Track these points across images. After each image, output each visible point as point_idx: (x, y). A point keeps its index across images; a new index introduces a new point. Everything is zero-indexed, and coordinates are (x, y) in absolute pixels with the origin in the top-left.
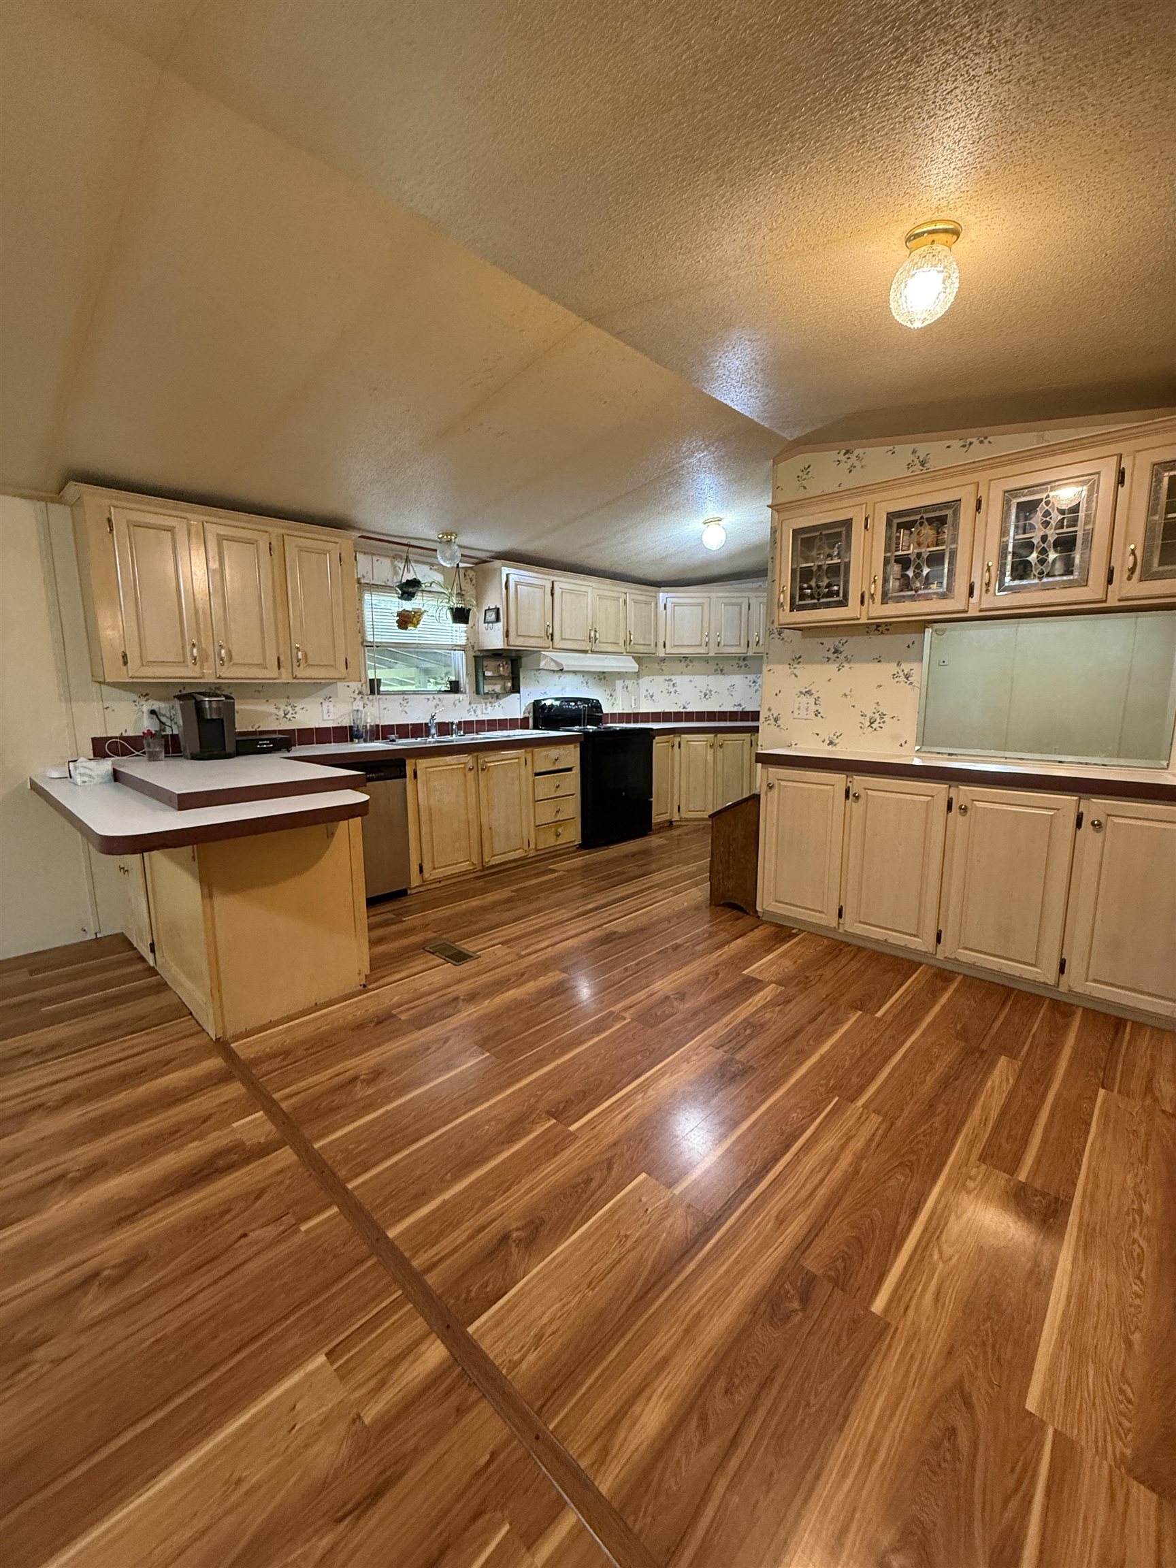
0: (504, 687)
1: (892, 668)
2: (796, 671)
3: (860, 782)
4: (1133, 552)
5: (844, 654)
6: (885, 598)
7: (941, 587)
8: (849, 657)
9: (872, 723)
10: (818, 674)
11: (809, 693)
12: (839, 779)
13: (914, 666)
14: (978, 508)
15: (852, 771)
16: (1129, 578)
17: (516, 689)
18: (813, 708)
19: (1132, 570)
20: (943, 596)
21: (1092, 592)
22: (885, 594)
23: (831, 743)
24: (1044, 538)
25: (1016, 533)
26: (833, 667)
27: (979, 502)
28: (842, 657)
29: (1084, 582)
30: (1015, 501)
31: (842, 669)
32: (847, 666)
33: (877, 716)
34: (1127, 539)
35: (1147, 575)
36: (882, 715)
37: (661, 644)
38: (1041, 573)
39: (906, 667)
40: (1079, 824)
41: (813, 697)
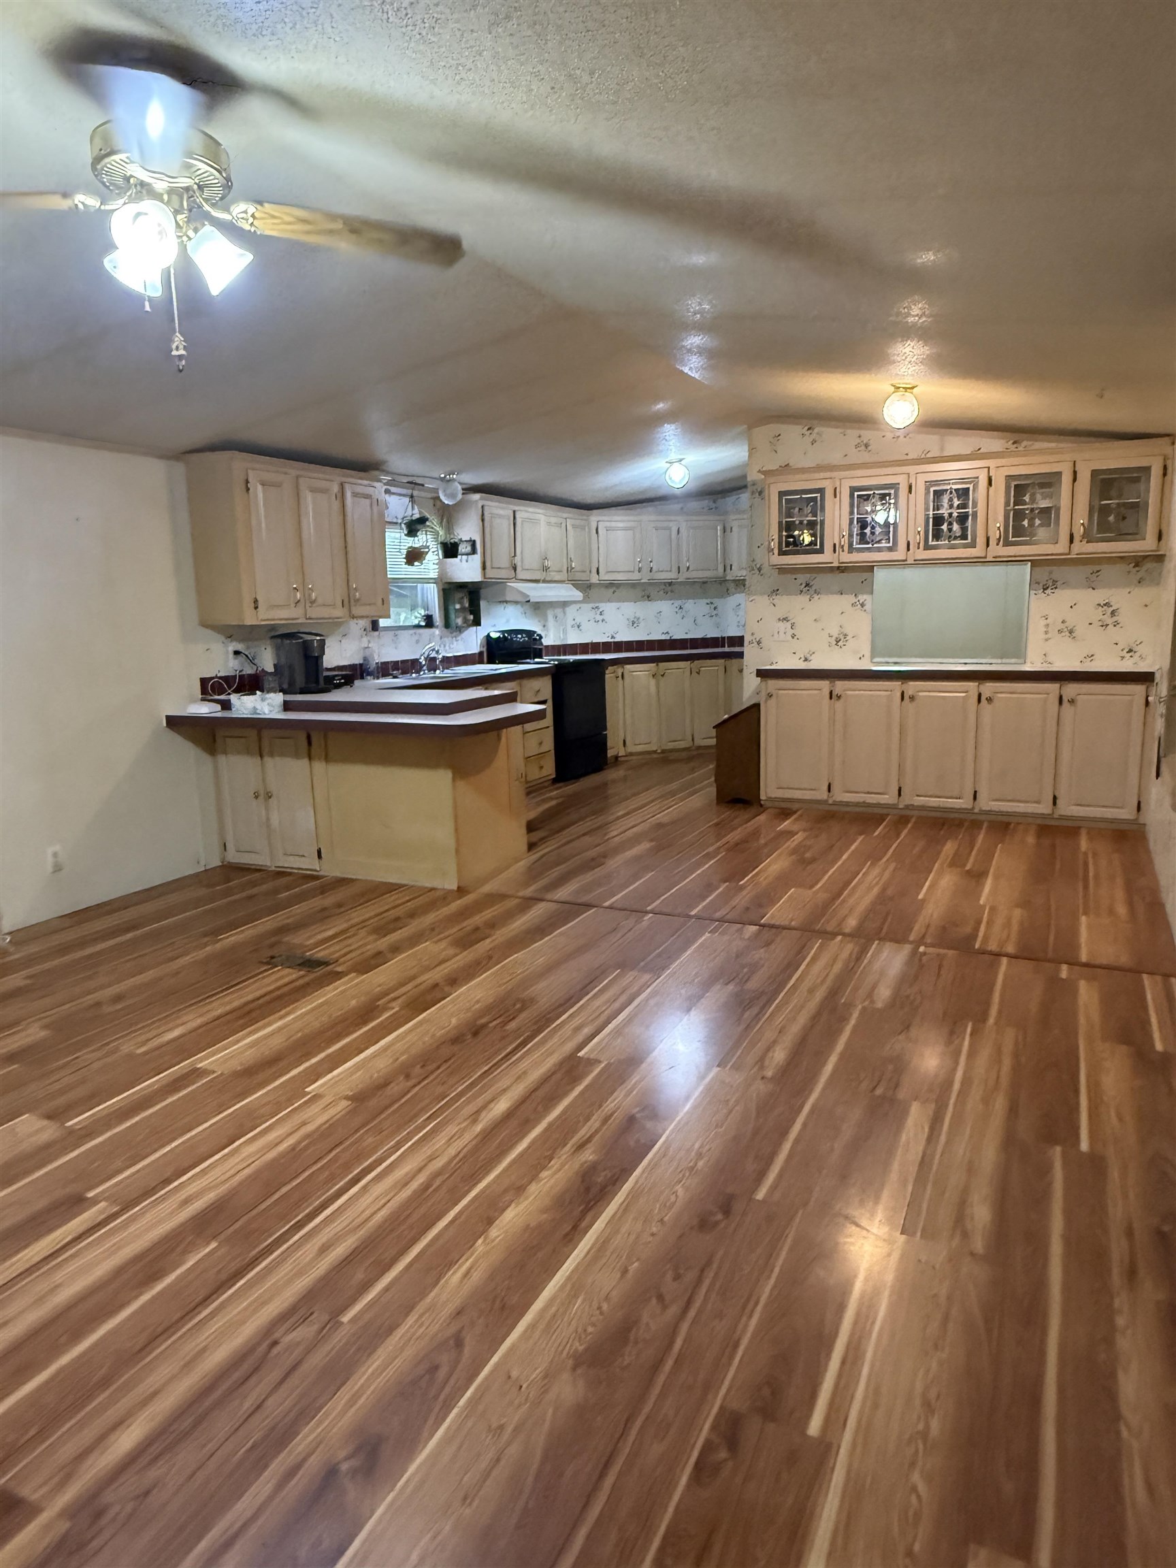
0: (465, 620)
1: (852, 599)
2: (775, 602)
3: (840, 686)
4: (999, 528)
5: (814, 588)
6: (851, 549)
7: (889, 542)
8: (818, 590)
9: (837, 642)
10: (795, 604)
11: (785, 619)
12: (825, 685)
13: (865, 597)
14: (910, 491)
15: (834, 678)
16: (998, 544)
17: (477, 622)
18: (790, 632)
19: (999, 540)
20: (890, 549)
21: (977, 552)
22: (851, 545)
23: (806, 660)
24: (950, 515)
25: (934, 510)
26: (806, 598)
27: (910, 487)
28: (812, 591)
29: (973, 545)
30: (932, 489)
31: (812, 600)
32: (816, 597)
33: (842, 637)
34: (996, 521)
35: (1007, 543)
36: (846, 635)
37: (594, 570)
38: (950, 537)
39: (862, 598)
40: (979, 700)
41: (790, 622)
